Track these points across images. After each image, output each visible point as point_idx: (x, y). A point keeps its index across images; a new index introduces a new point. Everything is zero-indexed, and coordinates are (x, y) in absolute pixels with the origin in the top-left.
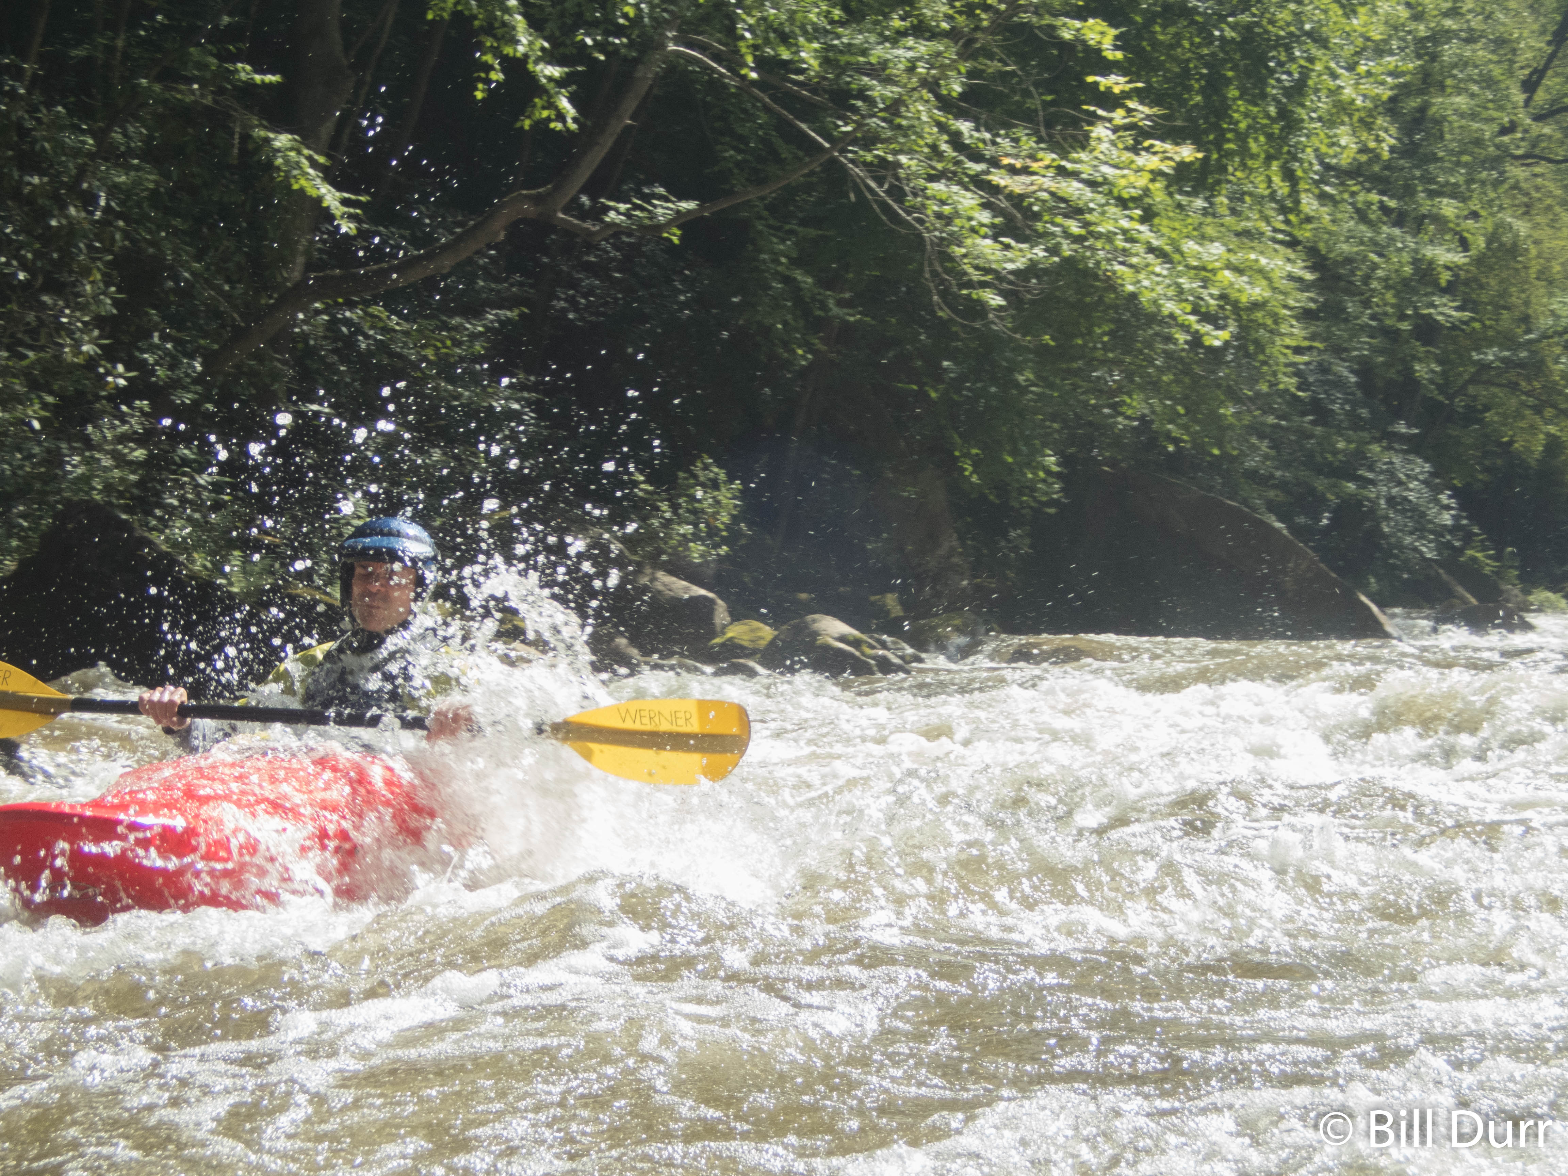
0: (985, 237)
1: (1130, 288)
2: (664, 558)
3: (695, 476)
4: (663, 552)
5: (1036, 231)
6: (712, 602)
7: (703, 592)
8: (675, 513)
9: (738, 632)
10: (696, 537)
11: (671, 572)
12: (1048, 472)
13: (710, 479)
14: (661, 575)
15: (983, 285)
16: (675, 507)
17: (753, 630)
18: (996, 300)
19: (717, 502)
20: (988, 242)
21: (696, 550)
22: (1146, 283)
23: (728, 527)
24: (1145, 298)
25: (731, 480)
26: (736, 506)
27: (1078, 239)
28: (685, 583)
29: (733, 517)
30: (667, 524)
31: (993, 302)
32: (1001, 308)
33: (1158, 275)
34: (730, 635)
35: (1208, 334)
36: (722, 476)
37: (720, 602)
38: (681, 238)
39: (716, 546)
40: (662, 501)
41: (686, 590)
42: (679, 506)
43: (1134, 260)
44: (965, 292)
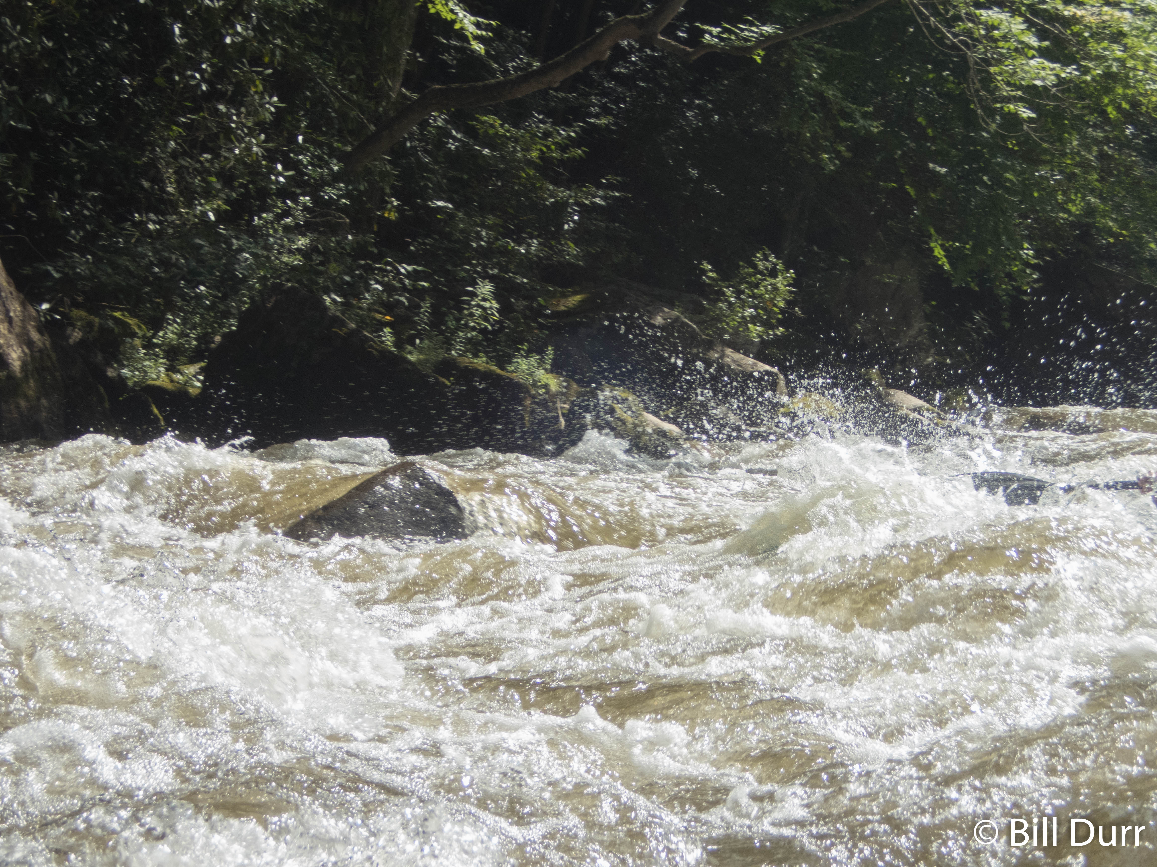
6: (775, 376)
7: (768, 368)
10: (754, 320)
11: (736, 349)
13: (768, 269)
18: (1026, 113)
21: (755, 331)
25: (787, 271)
26: (791, 292)
28: (751, 360)
29: (788, 302)
30: (731, 307)
32: (1030, 120)
36: (779, 266)
37: (781, 376)
38: (764, 59)
39: (773, 327)
40: (727, 288)
41: (755, 366)
42: (743, 292)
44: (998, 105)
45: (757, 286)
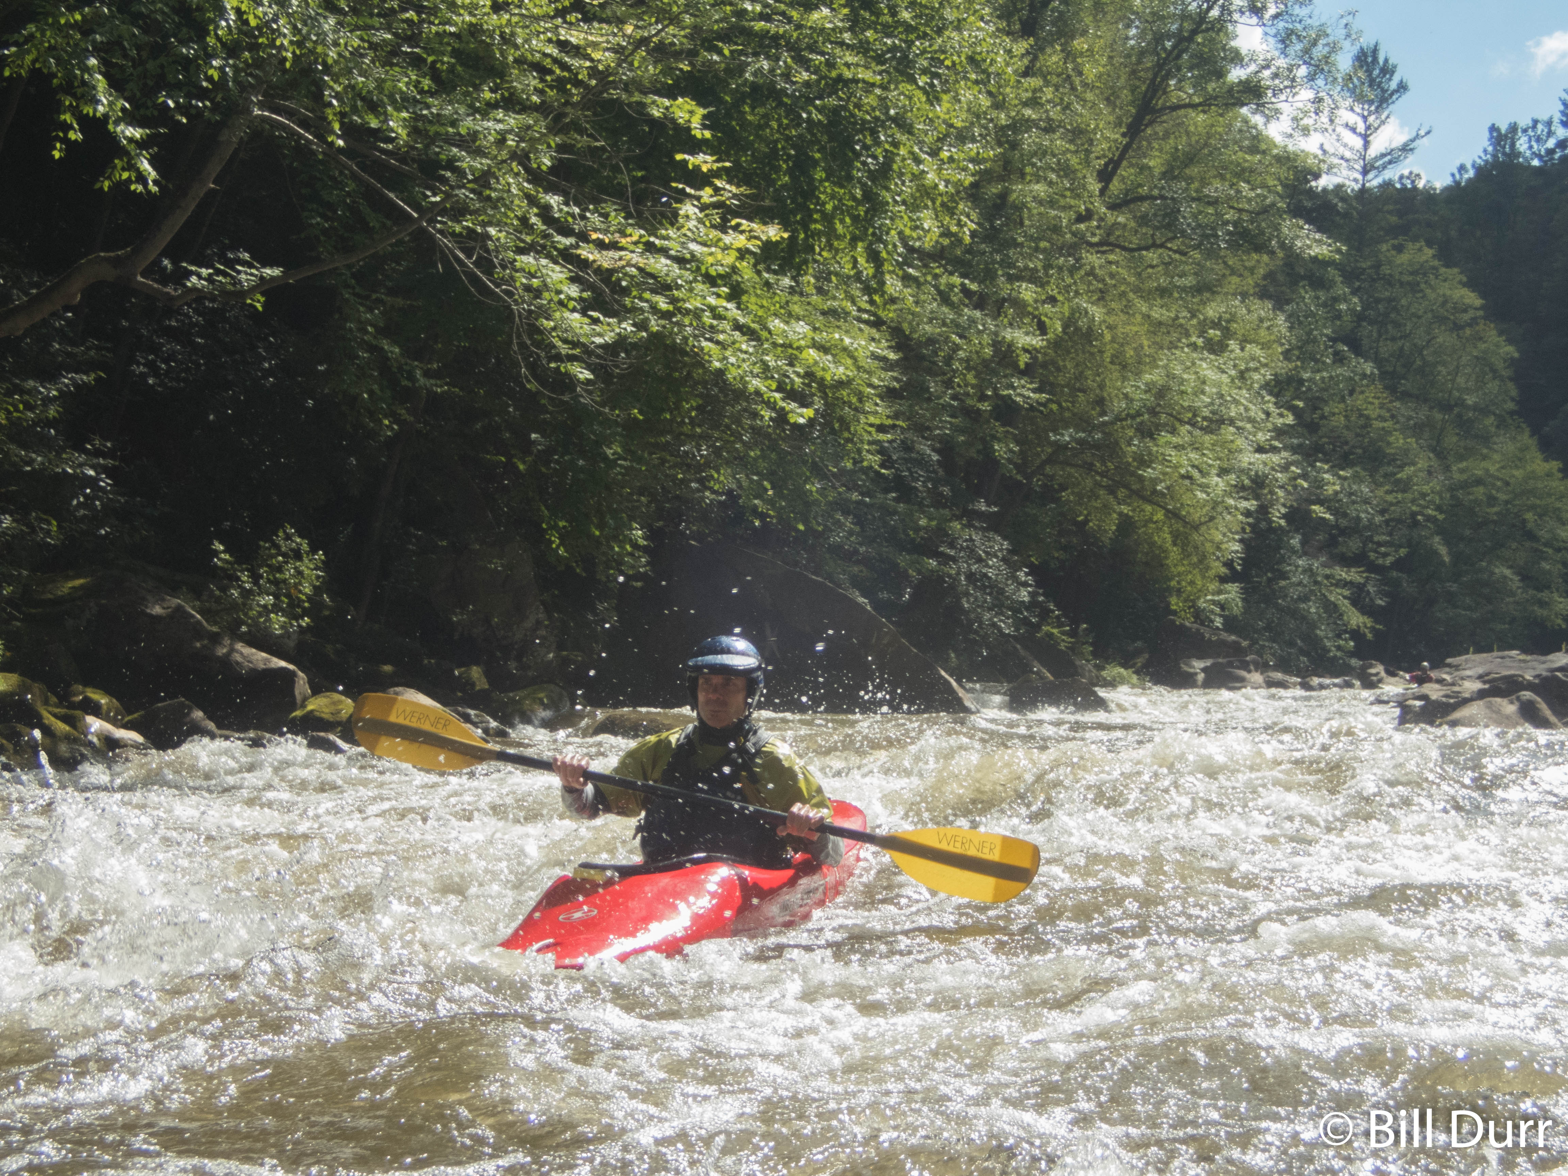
0: (574, 310)
1: (717, 364)
2: (244, 629)
3: (277, 547)
4: (243, 623)
5: (625, 306)
6: (293, 674)
7: (283, 664)
8: (256, 583)
9: (317, 705)
10: (276, 608)
11: (251, 643)
12: (635, 546)
13: (292, 550)
14: (239, 646)
15: (572, 358)
16: (255, 578)
17: (334, 703)
18: (585, 374)
19: (300, 573)
20: (576, 315)
21: (277, 622)
22: (732, 360)
23: (309, 599)
24: (732, 374)
25: (314, 551)
26: (318, 577)
27: (666, 315)
28: (264, 655)
29: (315, 587)
30: (246, 594)
31: (581, 376)
32: (588, 382)
33: (746, 352)
34: (310, 707)
35: (792, 411)
36: (305, 547)
37: (300, 674)
38: (264, 305)
39: (297, 618)
40: (242, 571)
41: (267, 660)
42: (261, 577)
43: (721, 337)
44: (553, 365)
45: (280, 569)
